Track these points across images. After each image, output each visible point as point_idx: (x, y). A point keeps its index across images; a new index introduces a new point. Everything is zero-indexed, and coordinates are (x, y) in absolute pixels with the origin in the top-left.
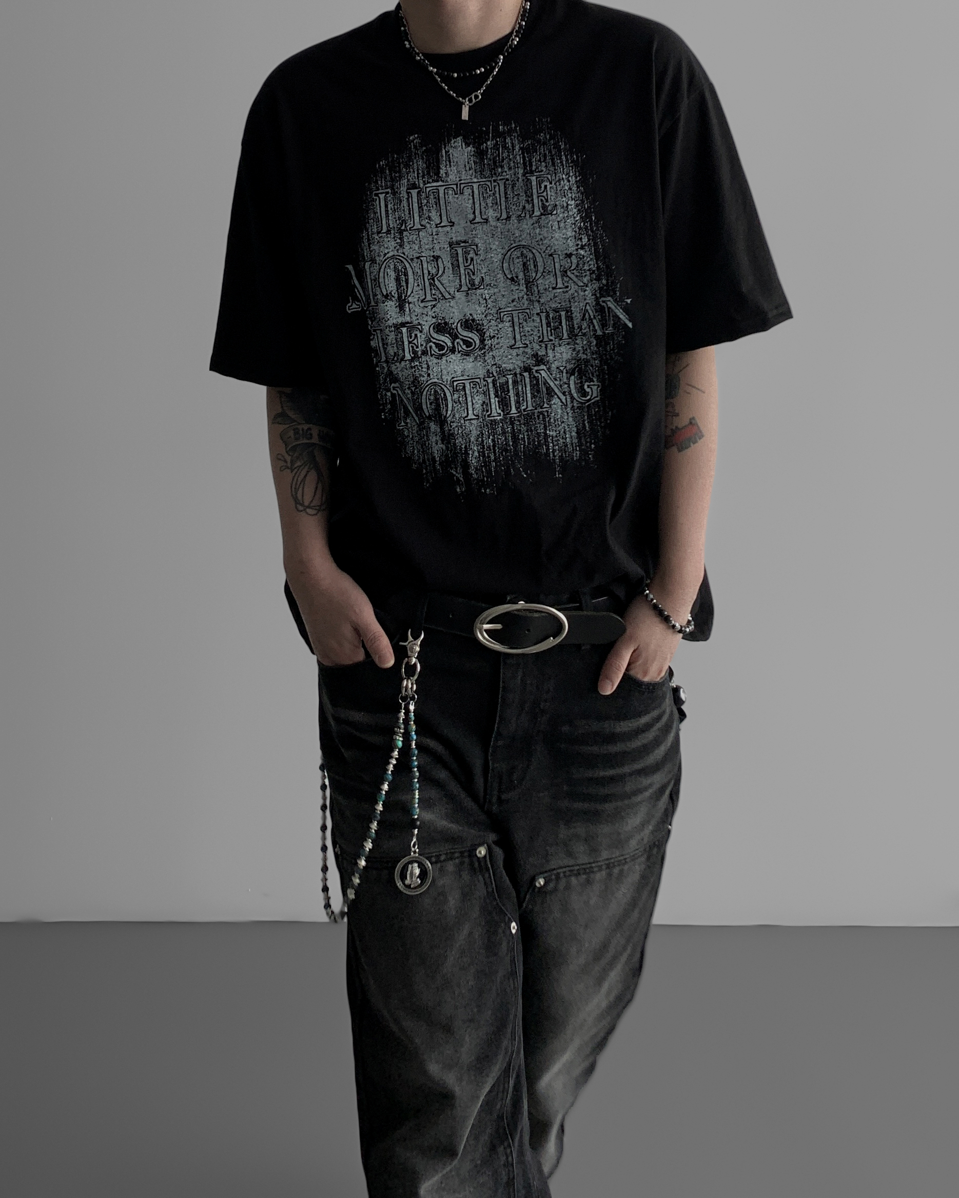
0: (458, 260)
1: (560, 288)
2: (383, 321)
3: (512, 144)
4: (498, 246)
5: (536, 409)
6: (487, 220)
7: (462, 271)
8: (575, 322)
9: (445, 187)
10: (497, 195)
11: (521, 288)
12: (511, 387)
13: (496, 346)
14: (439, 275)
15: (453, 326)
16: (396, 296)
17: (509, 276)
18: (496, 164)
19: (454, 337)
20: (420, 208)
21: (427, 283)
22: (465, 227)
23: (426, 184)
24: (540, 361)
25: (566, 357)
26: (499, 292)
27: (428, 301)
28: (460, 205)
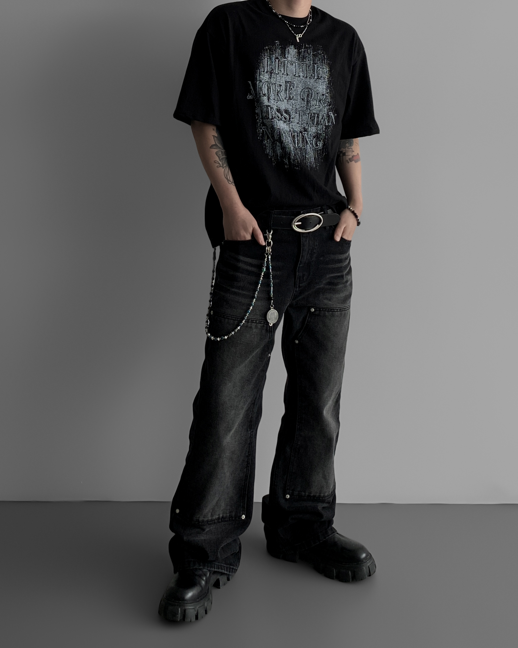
0: (287, 88)
1: (317, 106)
2: (262, 104)
3: (310, 52)
4: (301, 86)
5: (303, 147)
6: (300, 76)
7: (287, 92)
8: (319, 119)
9: (287, 61)
10: (303, 68)
11: (305, 103)
12: (296, 137)
14: (280, 92)
15: (282, 111)
16: (267, 95)
18: (304, 58)
20: (278, 66)
21: (276, 94)
22: (291, 77)
23: (281, 58)
24: (305, 130)
25: (314, 131)
26: (298, 102)
27: (275, 100)
28: (292, 68)
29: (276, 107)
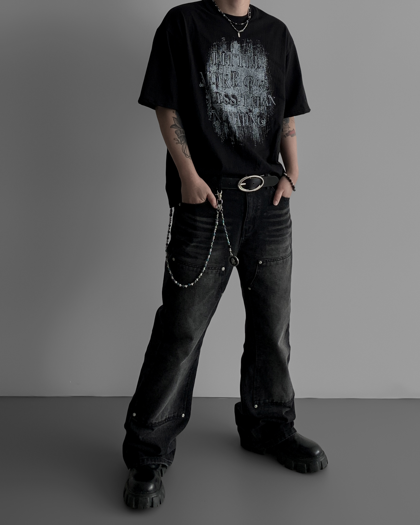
0: (233, 77)
1: (258, 90)
2: (212, 90)
3: (250, 46)
4: (244, 75)
5: (249, 125)
6: (243, 66)
7: (233, 80)
8: (261, 101)
9: (232, 54)
10: (246, 60)
11: (248, 88)
12: (243, 117)
13: (240, 105)
14: (227, 80)
15: (230, 96)
16: (216, 84)
17: (245, 84)
18: (246, 51)
19: (230, 99)
20: (225, 59)
21: (224, 82)
22: (236, 67)
23: (227, 52)
24: (251, 111)
25: (258, 111)
26: (242, 88)
27: (224, 87)
28: (236, 60)
29: (225, 93)
